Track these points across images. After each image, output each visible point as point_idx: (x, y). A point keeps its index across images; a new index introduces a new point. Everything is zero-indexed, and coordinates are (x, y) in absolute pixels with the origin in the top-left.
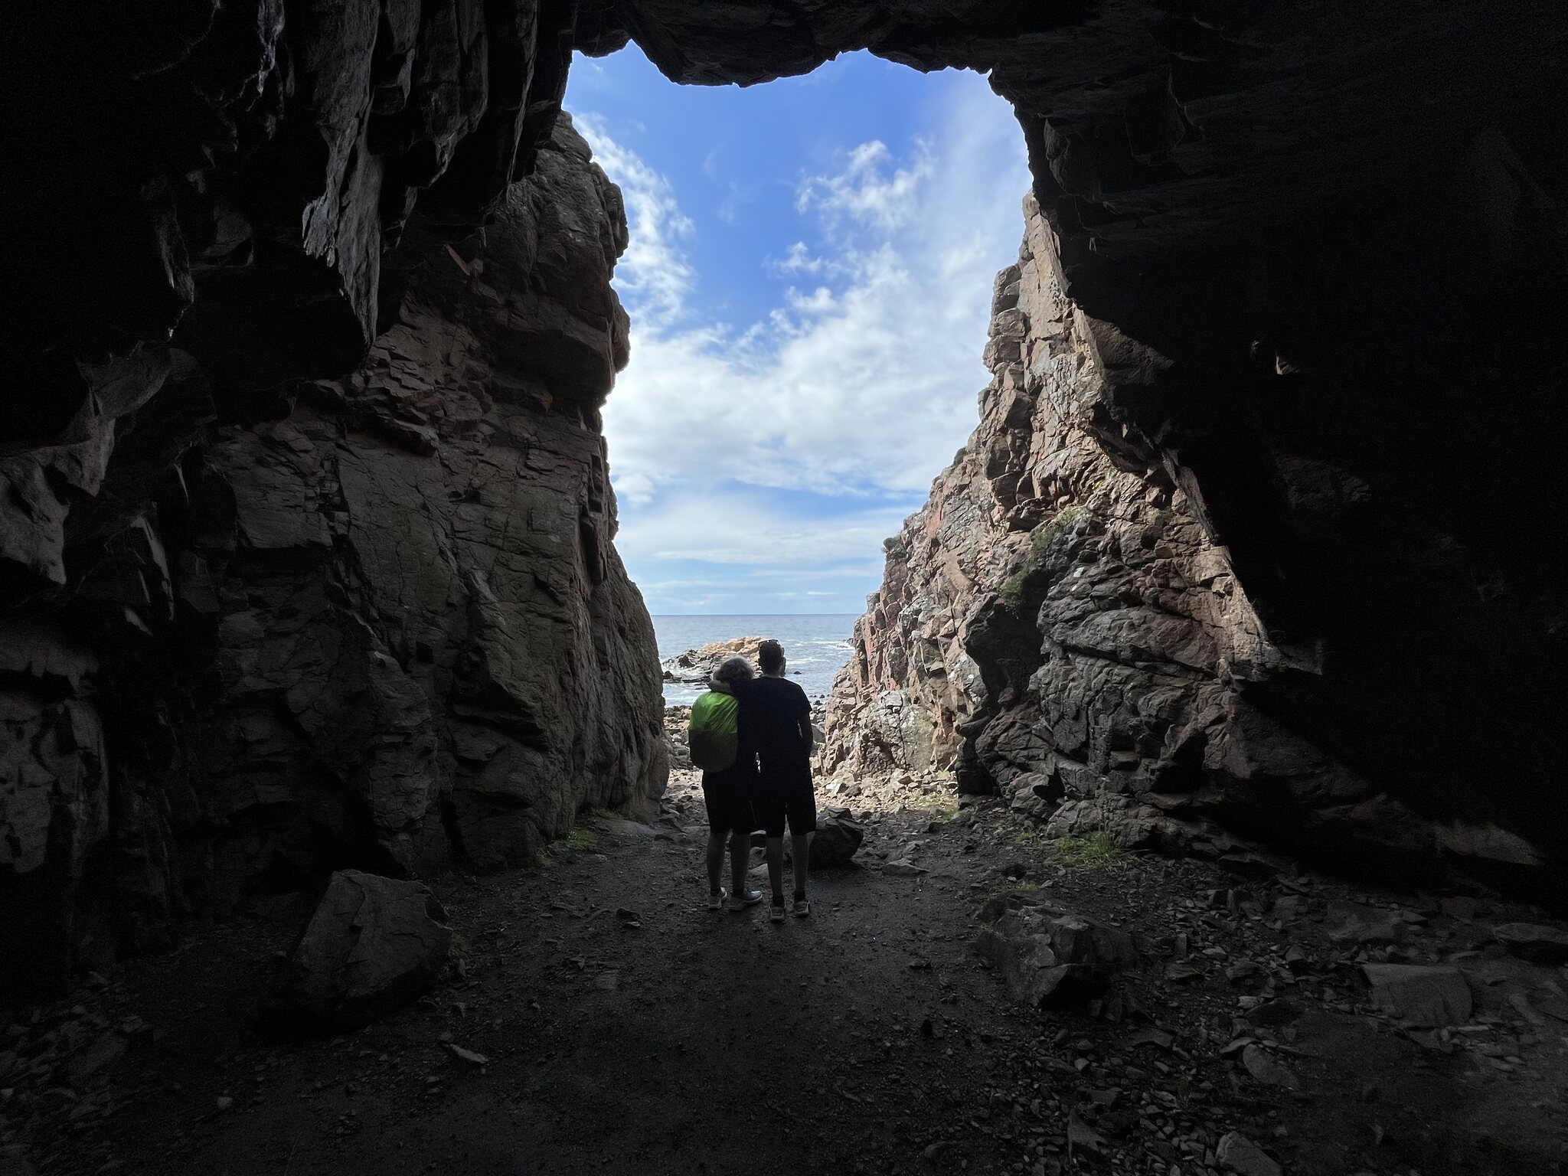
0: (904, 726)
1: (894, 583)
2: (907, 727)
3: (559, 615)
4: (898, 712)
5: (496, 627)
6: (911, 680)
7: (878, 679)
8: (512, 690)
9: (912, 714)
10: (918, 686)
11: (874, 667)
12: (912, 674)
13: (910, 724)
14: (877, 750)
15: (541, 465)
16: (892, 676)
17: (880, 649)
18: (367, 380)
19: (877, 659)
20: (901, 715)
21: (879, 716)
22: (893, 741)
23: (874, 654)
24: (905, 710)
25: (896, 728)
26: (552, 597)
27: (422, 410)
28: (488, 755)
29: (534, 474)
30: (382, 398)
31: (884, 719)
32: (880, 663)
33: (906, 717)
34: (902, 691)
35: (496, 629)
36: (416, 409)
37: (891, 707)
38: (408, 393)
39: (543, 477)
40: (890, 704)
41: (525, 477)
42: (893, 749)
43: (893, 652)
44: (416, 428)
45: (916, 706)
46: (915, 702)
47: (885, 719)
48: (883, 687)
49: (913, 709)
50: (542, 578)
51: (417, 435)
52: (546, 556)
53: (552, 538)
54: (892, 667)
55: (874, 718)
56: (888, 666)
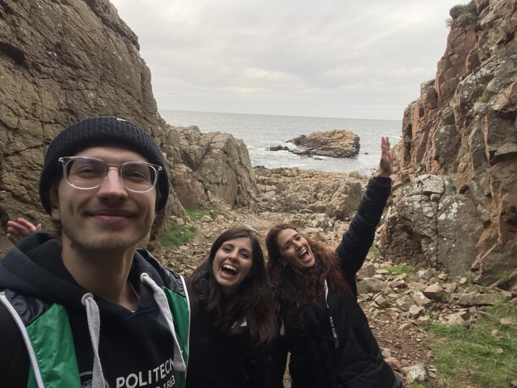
0: (442, 217)
1: (456, 56)
2: (446, 219)
4: (437, 200)
6: (462, 165)
7: (419, 161)
9: (455, 205)
10: (471, 173)
11: (416, 149)
12: (465, 158)
13: (451, 216)
14: (404, 236)
16: (437, 158)
17: (426, 130)
19: (421, 140)
20: (441, 205)
21: (412, 202)
22: (425, 232)
23: (419, 135)
24: (447, 199)
25: (431, 218)
31: (417, 205)
32: (424, 144)
33: (446, 209)
34: (446, 177)
37: (428, 194)
40: (428, 189)
42: (423, 241)
43: (442, 130)
45: (462, 197)
46: (462, 192)
47: (419, 206)
48: (423, 170)
49: (457, 200)
54: (438, 148)
55: (406, 203)
56: (433, 147)
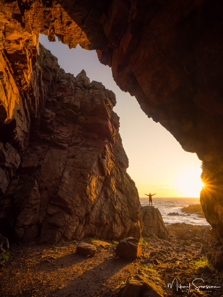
3: (84, 182)
5: (64, 183)
8: (64, 198)
15: (91, 150)
18: (54, 136)
26: (84, 177)
27: (65, 141)
28: (54, 213)
29: (89, 152)
30: (57, 139)
35: (64, 184)
36: (64, 141)
38: (62, 138)
39: (91, 152)
41: (87, 152)
44: (62, 144)
50: (82, 173)
51: (63, 145)
52: (85, 168)
53: (88, 164)
